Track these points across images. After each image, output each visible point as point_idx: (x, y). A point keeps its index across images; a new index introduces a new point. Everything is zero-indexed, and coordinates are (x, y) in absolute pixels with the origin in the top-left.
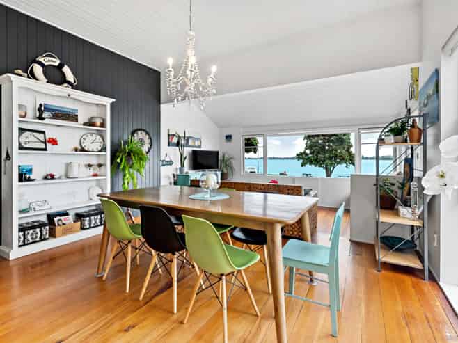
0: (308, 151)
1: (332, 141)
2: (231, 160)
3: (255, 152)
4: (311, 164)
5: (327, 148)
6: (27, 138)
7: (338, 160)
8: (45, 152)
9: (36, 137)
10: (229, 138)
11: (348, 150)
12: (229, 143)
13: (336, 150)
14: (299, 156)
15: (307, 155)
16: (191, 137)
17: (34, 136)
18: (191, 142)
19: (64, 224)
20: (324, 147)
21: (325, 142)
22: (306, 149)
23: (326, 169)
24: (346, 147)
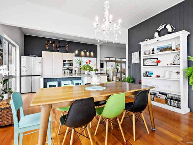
6: (148, 62)
8: (157, 66)
9: (152, 61)
17: (151, 61)
19: (159, 98)
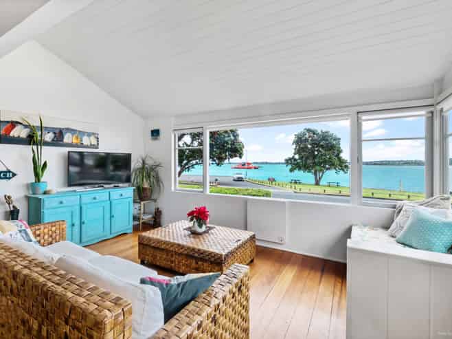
0: (297, 157)
1: (322, 146)
2: (158, 168)
3: (240, 157)
4: (300, 169)
5: (316, 153)
7: (327, 166)
10: (155, 133)
11: (338, 155)
12: (156, 142)
13: (325, 155)
14: (288, 161)
15: (295, 160)
16: (68, 130)
18: (68, 138)
20: (313, 152)
21: (314, 147)
22: (295, 154)
23: (315, 174)
24: (336, 152)
